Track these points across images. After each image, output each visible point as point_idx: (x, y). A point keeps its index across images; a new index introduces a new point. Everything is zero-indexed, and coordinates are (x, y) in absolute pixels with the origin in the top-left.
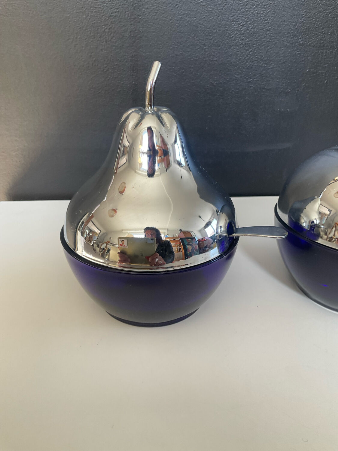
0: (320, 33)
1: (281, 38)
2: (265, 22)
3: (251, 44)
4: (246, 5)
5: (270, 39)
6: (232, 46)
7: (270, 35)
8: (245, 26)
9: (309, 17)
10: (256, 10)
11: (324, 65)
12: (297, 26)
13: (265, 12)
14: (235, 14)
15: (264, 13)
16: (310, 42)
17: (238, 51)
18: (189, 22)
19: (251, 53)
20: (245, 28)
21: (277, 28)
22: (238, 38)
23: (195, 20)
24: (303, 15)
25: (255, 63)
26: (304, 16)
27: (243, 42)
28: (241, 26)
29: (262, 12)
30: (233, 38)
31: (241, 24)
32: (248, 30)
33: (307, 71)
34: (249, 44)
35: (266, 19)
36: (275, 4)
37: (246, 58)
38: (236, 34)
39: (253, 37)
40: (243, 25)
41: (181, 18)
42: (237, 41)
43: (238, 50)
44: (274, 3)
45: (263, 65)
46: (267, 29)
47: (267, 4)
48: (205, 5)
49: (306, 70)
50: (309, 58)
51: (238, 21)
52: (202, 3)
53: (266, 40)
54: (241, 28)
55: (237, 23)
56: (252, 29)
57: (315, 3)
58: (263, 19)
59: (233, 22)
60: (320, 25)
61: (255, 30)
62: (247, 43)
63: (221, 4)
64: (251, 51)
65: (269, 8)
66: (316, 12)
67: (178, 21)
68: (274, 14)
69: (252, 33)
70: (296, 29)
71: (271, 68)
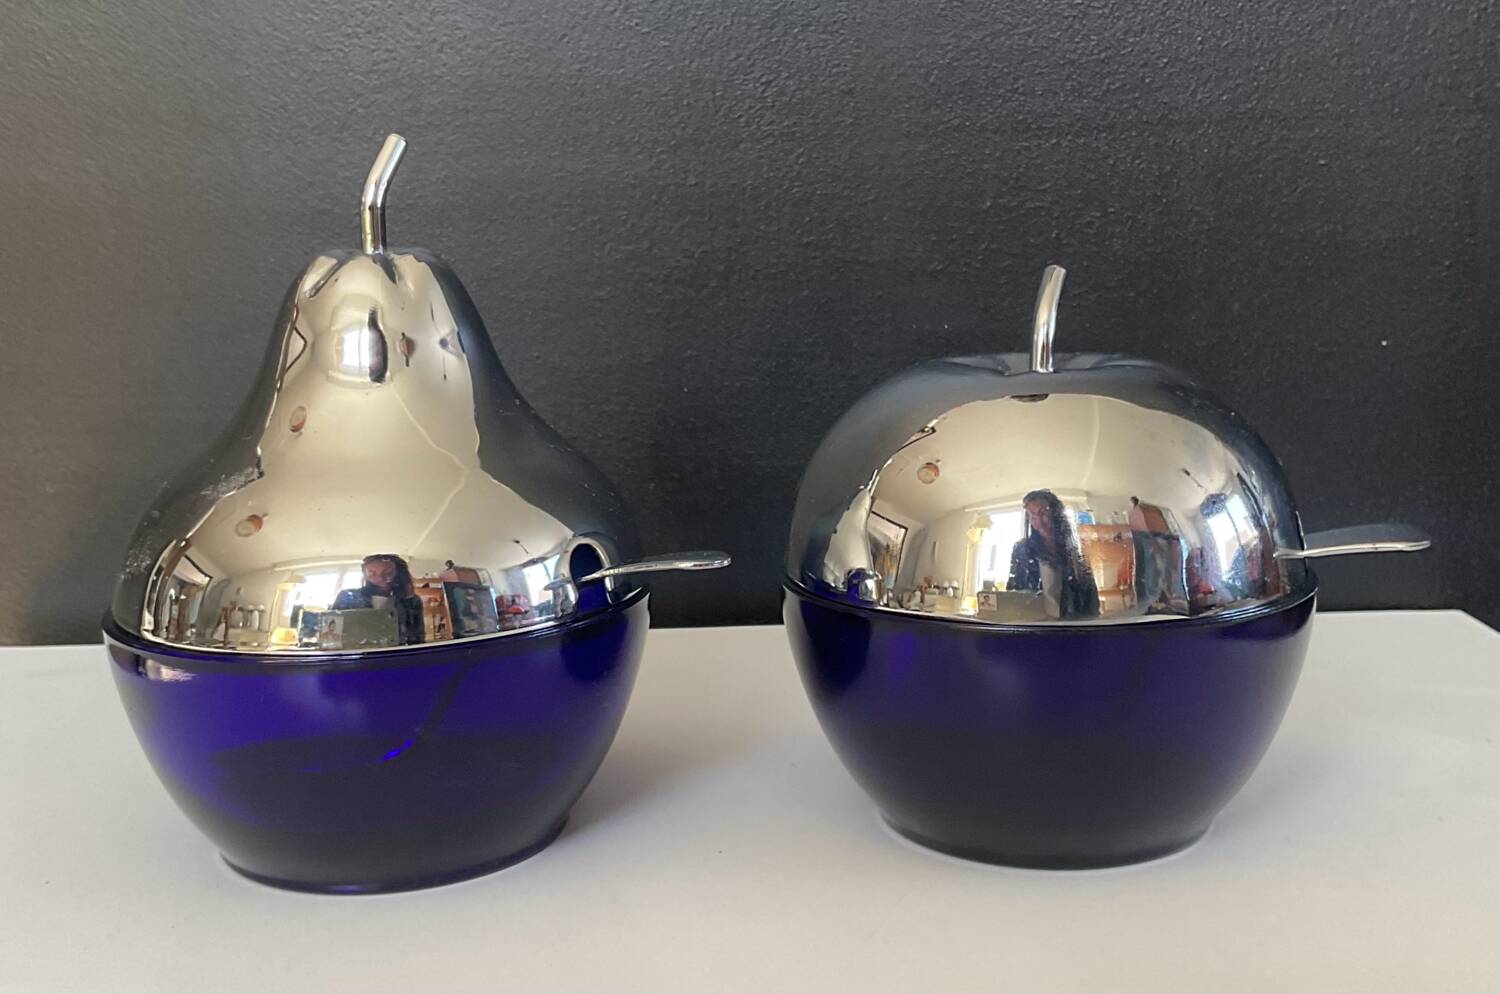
0: (1009, 94)
1: (891, 112)
2: (835, 70)
3: (798, 135)
4: (772, 28)
5: (856, 119)
6: (741, 142)
7: (854, 107)
8: (773, 84)
9: (967, 51)
10: (804, 40)
11: (1040, 184)
12: (933, 77)
13: (829, 44)
14: (739, 52)
15: (829, 48)
16: (984, 121)
17: (762, 157)
18: (606, 81)
19: (802, 160)
20: (775, 90)
21: (872, 86)
22: (757, 120)
23: (623, 73)
24: (949, 44)
25: (816, 189)
26: (950, 47)
27: (774, 130)
28: (763, 84)
29: (821, 44)
30: (743, 120)
31: (763, 80)
32: (783, 94)
33: (988, 204)
34: (794, 133)
35: (837, 62)
36: (858, 21)
37: (789, 176)
38: (751, 108)
39: (803, 114)
40: (768, 83)
41: (580, 70)
42: (755, 127)
43: (762, 154)
44: (854, 19)
45: (845, 193)
46: (842, 91)
47: (835, 22)
48: (649, 33)
49: (984, 203)
50: (986, 166)
51: (752, 72)
52: (638, 28)
53: (843, 121)
54: (764, 91)
55: (748, 77)
56: (797, 93)
57: (979, 12)
58: (828, 61)
59: (736, 77)
60: (1006, 70)
61: (807, 92)
62: (786, 131)
63: (694, 28)
64: (801, 155)
65: (842, 31)
66: (986, 36)
67: (571, 77)
68: (857, 47)
69: (796, 104)
70: (933, 84)
71: (873, 201)
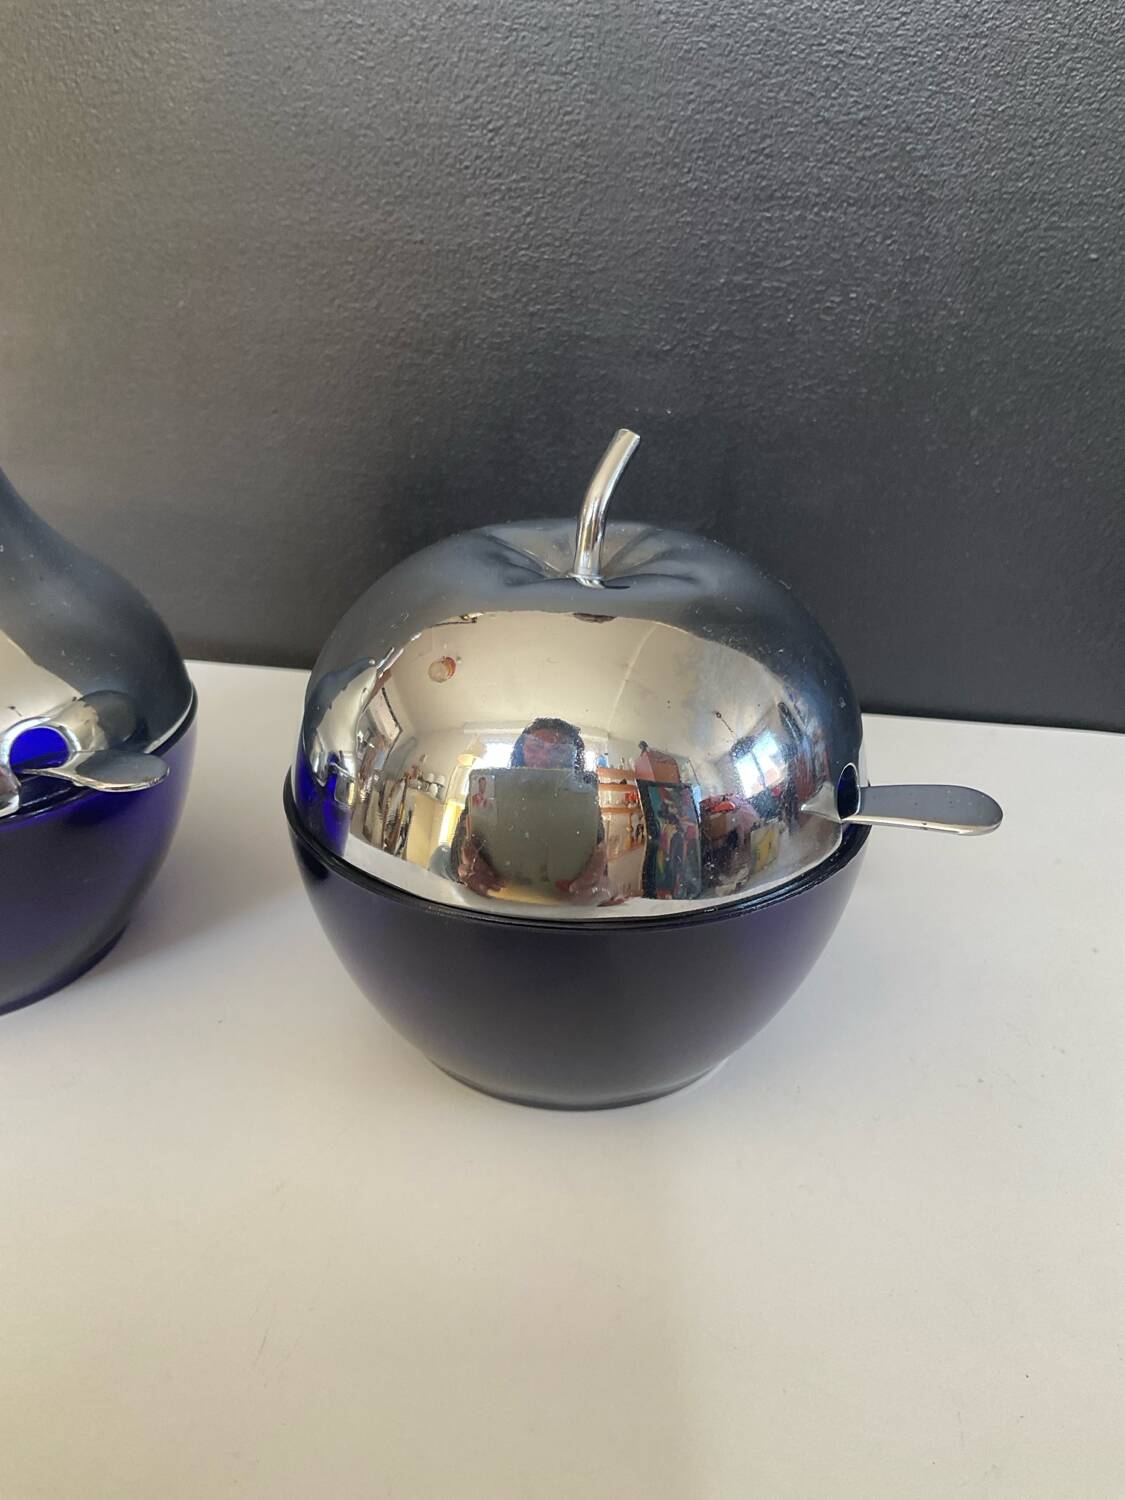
0: (753, 156)
1: (624, 170)
2: (567, 118)
3: (526, 191)
4: (502, 66)
5: (588, 175)
6: (468, 197)
7: (585, 163)
8: (501, 131)
9: (712, 102)
10: (535, 82)
11: (778, 261)
12: (672, 131)
13: (561, 88)
14: (467, 93)
15: (561, 91)
16: (724, 185)
17: (488, 214)
18: (330, 121)
19: (528, 220)
20: (503, 138)
21: (606, 138)
22: (484, 171)
23: (347, 113)
24: (691, 93)
25: (544, 253)
26: (692, 97)
27: (502, 184)
28: (490, 131)
29: (553, 87)
30: (471, 171)
31: (490, 127)
32: (512, 144)
33: (722, 281)
34: (522, 189)
35: (569, 109)
36: (594, 61)
37: (515, 237)
38: (477, 158)
39: (532, 168)
40: (496, 130)
41: (304, 108)
42: (483, 179)
43: (489, 210)
44: (590, 58)
45: (573, 260)
46: (574, 142)
47: (569, 62)
48: (372, 68)
49: (719, 277)
50: (722, 238)
51: (479, 117)
52: (362, 62)
53: (573, 178)
54: (491, 140)
55: (475, 122)
56: (528, 142)
57: (727, 56)
58: (560, 108)
59: (463, 121)
60: (752, 127)
61: (537, 144)
62: (514, 186)
63: (420, 64)
64: (529, 214)
65: (575, 73)
66: (732, 85)
67: (295, 116)
68: (592, 92)
69: (525, 156)
70: (672, 140)
71: (601, 271)
